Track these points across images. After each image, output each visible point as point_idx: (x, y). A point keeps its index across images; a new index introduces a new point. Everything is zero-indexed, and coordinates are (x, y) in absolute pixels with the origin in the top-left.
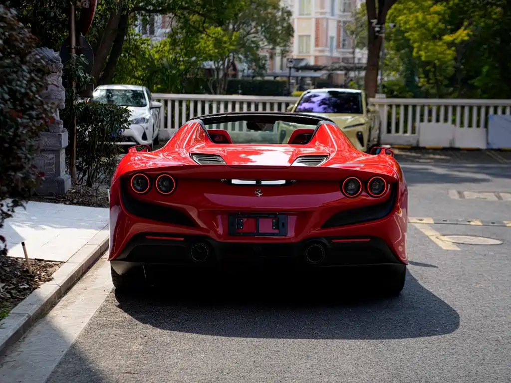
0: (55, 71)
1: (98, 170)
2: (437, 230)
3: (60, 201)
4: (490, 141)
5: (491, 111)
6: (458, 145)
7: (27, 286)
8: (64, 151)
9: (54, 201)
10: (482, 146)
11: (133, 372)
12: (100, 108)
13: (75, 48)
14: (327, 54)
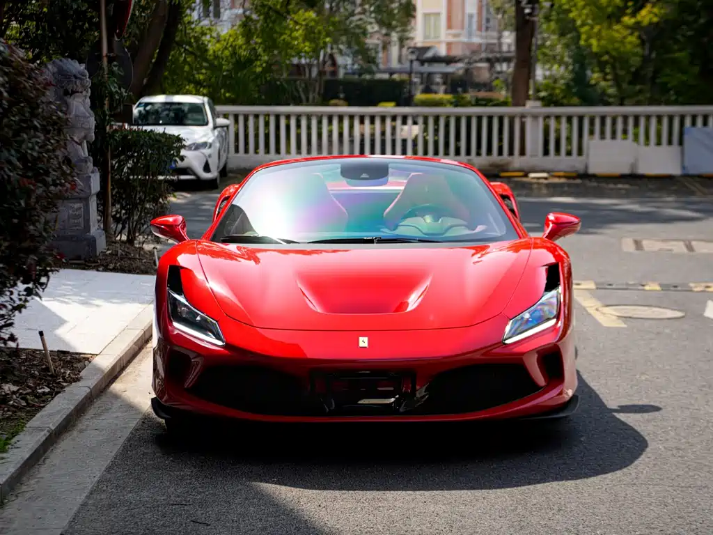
0: (80, 90)
1: (143, 221)
2: (599, 298)
3: (90, 266)
4: (686, 164)
5: (688, 122)
6: (643, 170)
7: (47, 390)
8: (95, 198)
9: (83, 266)
10: (675, 170)
11: (184, 503)
12: (143, 137)
13: (107, 56)
14: (464, 39)
